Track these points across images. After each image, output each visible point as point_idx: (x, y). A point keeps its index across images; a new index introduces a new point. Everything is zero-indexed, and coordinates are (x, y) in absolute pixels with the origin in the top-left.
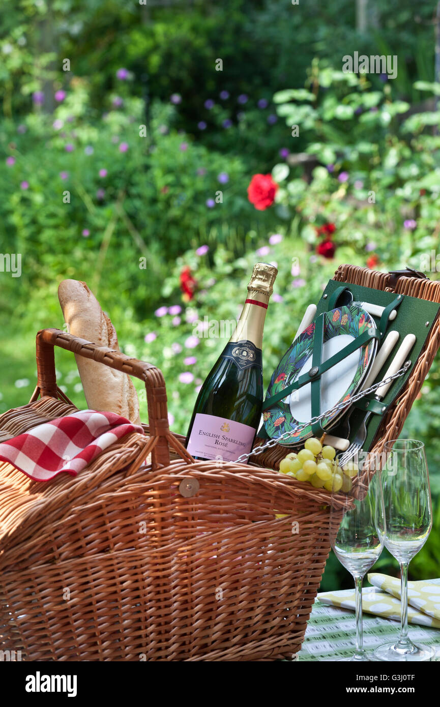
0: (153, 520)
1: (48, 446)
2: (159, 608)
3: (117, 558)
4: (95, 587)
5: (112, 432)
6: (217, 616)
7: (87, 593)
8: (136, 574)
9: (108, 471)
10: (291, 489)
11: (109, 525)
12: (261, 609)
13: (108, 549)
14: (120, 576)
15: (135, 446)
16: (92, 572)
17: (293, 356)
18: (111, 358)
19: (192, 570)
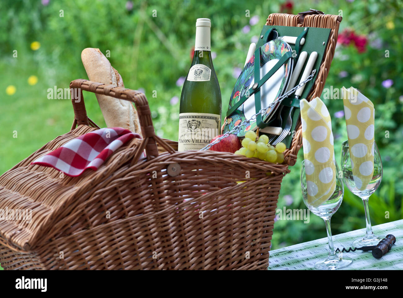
0: (153, 194)
1: (78, 153)
2: (165, 252)
3: (131, 221)
4: (119, 241)
5: (119, 139)
6: (206, 254)
7: (114, 246)
8: (146, 231)
9: (117, 164)
10: (244, 164)
11: (123, 200)
12: (236, 246)
13: (124, 216)
14: (135, 233)
15: (134, 146)
16: (116, 232)
17: (243, 79)
18: (114, 92)
19: (184, 224)
